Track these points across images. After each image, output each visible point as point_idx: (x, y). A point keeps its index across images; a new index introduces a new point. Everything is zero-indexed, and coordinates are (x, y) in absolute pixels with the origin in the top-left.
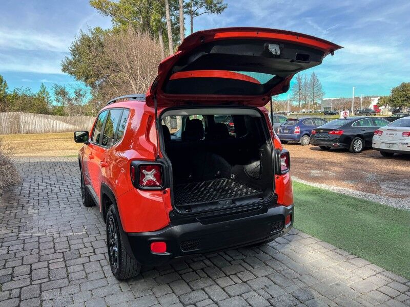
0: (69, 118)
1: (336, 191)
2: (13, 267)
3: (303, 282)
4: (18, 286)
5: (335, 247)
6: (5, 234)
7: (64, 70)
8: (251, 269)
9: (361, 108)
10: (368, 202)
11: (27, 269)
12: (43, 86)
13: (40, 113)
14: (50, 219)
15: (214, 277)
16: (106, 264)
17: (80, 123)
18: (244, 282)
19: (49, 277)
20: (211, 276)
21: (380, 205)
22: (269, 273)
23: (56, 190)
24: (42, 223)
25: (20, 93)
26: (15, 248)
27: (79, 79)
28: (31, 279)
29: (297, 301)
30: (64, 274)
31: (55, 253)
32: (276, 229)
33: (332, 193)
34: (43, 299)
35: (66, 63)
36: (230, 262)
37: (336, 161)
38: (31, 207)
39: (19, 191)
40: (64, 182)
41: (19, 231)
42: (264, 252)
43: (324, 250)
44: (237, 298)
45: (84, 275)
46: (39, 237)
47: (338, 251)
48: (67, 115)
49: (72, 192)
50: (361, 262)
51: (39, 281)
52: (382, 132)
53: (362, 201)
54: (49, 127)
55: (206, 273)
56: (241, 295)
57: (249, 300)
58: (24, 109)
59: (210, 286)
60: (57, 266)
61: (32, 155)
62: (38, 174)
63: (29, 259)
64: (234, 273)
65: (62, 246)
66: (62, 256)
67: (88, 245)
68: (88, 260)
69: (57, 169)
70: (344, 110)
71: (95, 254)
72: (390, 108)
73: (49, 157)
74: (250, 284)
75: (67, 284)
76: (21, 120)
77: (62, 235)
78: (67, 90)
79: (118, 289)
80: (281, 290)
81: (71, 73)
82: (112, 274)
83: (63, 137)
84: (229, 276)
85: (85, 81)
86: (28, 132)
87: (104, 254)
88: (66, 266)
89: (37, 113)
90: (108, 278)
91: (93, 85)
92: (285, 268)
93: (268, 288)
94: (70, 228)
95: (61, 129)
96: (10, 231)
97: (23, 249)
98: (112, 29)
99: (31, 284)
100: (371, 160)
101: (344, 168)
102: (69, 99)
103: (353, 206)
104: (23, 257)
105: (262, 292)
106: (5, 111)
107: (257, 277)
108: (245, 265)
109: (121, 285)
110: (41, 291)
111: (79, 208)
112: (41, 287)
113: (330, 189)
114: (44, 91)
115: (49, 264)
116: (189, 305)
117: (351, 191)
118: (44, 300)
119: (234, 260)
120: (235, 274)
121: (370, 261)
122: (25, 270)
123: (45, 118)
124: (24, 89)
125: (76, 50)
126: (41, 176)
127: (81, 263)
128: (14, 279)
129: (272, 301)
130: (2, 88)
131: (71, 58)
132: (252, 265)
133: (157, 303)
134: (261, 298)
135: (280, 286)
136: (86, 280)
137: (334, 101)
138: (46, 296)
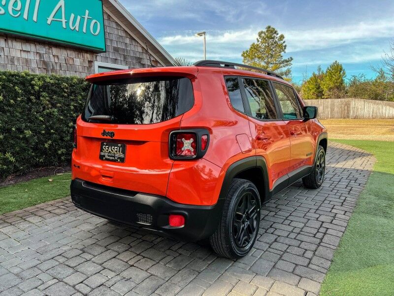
12: (382, 71)
54: (378, 114)
76: (351, 106)
83: (387, 124)
95: (390, 115)
114: (382, 77)
134: (104, 280)
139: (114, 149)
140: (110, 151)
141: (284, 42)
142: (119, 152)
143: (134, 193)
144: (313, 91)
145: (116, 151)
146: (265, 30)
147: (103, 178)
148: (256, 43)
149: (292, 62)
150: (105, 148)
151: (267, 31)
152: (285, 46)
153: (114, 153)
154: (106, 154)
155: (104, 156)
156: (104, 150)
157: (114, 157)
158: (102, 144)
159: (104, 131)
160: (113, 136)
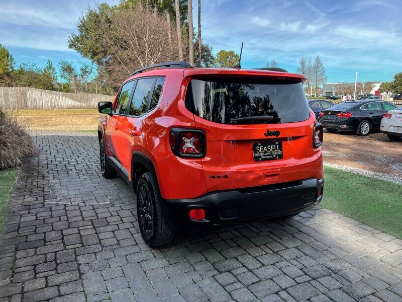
0: (75, 95)
1: (349, 171)
2: (45, 233)
3: (333, 254)
4: (53, 251)
5: (358, 223)
6: (31, 202)
7: (70, 46)
8: (280, 240)
9: (363, 94)
10: (383, 182)
11: (59, 235)
12: (49, 62)
13: (47, 89)
14: (72, 189)
15: (245, 247)
16: (135, 232)
17: (86, 100)
18: (274, 252)
19: (82, 243)
20: (241, 246)
21: (395, 185)
22: (298, 245)
23: (73, 162)
24: (65, 192)
25: (26, 69)
26: (42, 214)
27: (86, 56)
28: (64, 244)
29: (330, 271)
30: (96, 241)
31: (83, 220)
32: (309, 202)
33: (346, 172)
34: (79, 262)
35: (72, 39)
36: (257, 233)
37: (345, 143)
38: (51, 178)
39: (37, 162)
40: (79, 155)
41: (44, 199)
42: (290, 226)
43: (349, 225)
44: (270, 266)
45: (116, 242)
46: (65, 205)
47: (362, 226)
48: (73, 92)
49: (89, 164)
50: (386, 237)
51: (73, 246)
52: (391, 116)
53: (376, 180)
54: (56, 104)
55: (236, 243)
56: (274, 264)
57: (282, 269)
58: (30, 85)
59: (242, 255)
60: (88, 232)
61: (43, 129)
62: (53, 147)
63: (58, 225)
65: (89, 214)
66: (90, 223)
67: (114, 214)
68: (117, 228)
69: (70, 143)
70: (345, 95)
71: (123, 222)
72: (391, 94)
73: (61, 131)
74: (282, 254)
75: (101, 250)
76: (28, 96)
77: (87, 204)
78: (73, 66)
79: (152, 256)
80: (312, 261)
81: (78, 49)
82: (143, 242)
84: (259, 246)
85: (92, 58)
86: (35, 108)
87: (132, 222)
88: (96, 233)
89: (43, 89)
90: (140, 245)
91: (99, 63)
92: (313, 240)
93: (299, 258)
94: (94, 198)
95: (68, 105)
96: (35, 199)
97: (51, 216)
98: (118, 6)
99: (65, 249)
100: (378, 143)
101: (353, 149)
102: (76, 76)
103: (369, 185)
104: (52, 224)
105: (295, 262)
106: (12, 86)
107: (287, 248)
108: (273, 236)
109: (153, 251)
110: (76, 256)
111: (99, 180)
112: (75, 252)
113: (343, 169)
114: (50, 68)
115: (79, 230)
116: (224, 272)
117: (364, 171)
118: (80, 264)
119: (261, 232)
120: (265, 245)
121: (395, 236)
122: (56, 235)
123: (51, 94)
124: (30, 64)
125: (83, 26)
126: (55, 148)
127: (111, 230)
128: (47, 244)
129: (306, 270)
130: (9, 63)
131: (78, 34)
132: (280, 237)
133: (192, 269)
134: (294, 267)
135: (311, 257)
136: (118, 246)
137: (336, 85)
138: (81, 260)
139: (270, 148)
140: (265, 151)
142: (276, 149)
143: (299, 182)
145: (273, 150)
147: (267, 178)
150: (260, 148)
153: (271, 152)
154: (262, 154)
155: (260, 157)
156: (258, 151)
157: (272, 155)
158: (256, 145)
159: (268, 131)
160: (279, 135)
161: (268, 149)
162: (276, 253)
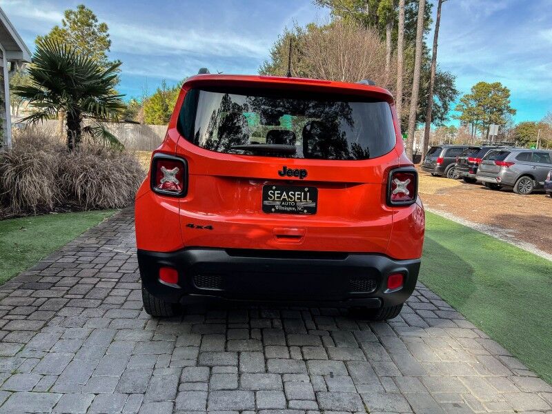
3: (397, 385)
4: (49, 296)
5: (504, 351)
8: (331, 346)
15: (268, 343)
18: (303, 359)
20: (265, 340)
22: (353, 358)
29: (360, 407)
35: (264, 69)
36: (308, 330)
42: (373, 331)
43: (480, 352)
44: (274, 376)
45: (122, 302)
46: (117, 253)
47: (505, 359)
55: (262, 336)
56: (282, 374)
57: (288, 384)
59: (253, 351)
60: (106, 285)
64: (301, 344)
65: (130, 267)
74: (310, 365)
79: (142, 325)
80: (350, 386)
84: (289, 347)
88: (113, 288)
92: (387, 358)
93: (332, 377)
98: (328, 25)
99: (63, 297)
105: (318, 380)
107: (330, 359)
108: (328, 339)
112: (67, 303)
116: (203, 366)
119: (318, 329)
120: (301, 347)
125: (278, 53)
129: (322, 395)
131: (271, 63)
133: (170, 352)
134: (309, 386)
135: (354, 380)
136: (120, 306)
139: (294, 195)
140: (284, 199)
141: (108, 35)
142: (305, 199)
143: (341, 255)
144: (158, 113)
145: (299, 198)
146: (76, 10)
147: (279, 240)
148: (61, 27)
149: (120, 67)
150: (274, 193)
151: (80, 12)
152: (110, 42)
153: (294, 201)
154: (277, 203)
155: (274, 207)
156: (271, 197)
157: (296, 206)
158: (267, 188)
159: (285, 168)
160: (305, 176)
161: (289, 197)
162: (305, 360)
